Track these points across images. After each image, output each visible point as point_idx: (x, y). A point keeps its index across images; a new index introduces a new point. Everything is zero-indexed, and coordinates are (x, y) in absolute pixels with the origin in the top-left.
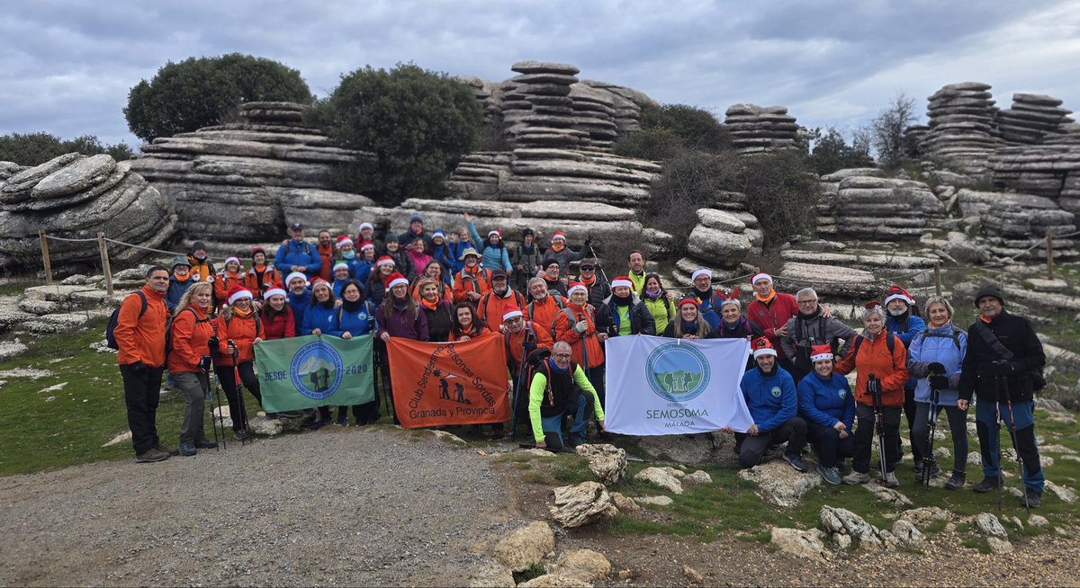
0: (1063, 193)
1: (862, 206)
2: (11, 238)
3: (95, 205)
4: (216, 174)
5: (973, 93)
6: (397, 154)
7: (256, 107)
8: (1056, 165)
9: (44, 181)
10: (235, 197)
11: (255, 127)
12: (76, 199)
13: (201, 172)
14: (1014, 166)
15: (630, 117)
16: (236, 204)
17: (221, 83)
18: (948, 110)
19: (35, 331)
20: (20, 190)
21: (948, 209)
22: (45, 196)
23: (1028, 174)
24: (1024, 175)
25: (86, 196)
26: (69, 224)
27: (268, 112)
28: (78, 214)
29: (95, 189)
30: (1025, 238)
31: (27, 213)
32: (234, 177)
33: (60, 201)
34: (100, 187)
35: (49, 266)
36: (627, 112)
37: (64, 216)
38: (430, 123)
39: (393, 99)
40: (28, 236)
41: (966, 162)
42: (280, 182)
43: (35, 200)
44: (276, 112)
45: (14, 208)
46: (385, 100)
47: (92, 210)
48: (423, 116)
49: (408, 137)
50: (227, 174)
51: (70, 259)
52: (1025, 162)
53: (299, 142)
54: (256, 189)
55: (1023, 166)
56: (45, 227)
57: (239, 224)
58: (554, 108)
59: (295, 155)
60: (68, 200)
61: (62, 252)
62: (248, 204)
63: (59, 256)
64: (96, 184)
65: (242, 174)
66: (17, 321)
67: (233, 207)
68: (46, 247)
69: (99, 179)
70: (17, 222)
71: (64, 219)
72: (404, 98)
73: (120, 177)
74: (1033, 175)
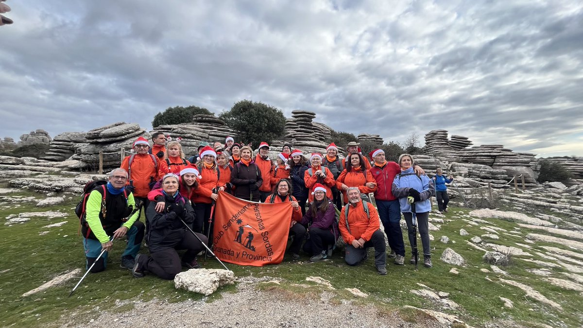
0: (495, 164)
1: (424, 165)
2: (88, 154)
3: (127, 141)
4: (181, 133)
5: (442, 133)
6: (255, 132)
7: (200, 117)
8: (492, 154)
9: (106, 130)
10: (188, 143)
11: (199, 123)
12: (118, 138)
13: (175, 133)
14: (473, 154)
15: (328, 134)
16: (188, 146)
17: (187, 114)
18: (434, 138)
19: (76, 192)
20: (95, 133)
21: (449, 169)
22: (105, 136)
23: (480, 157)
24: (478, 157)
25: (123, 137)
26: (114, 149)
27: (204, 119)
28: (119, 145)
29: (128, 135)
30: (489, 179)
31: (97, 143)
32: (189, 135)
33: (111, 139)
34: (130, 134)
35: (102, 167)
36: (327, 132)
37: (112, 145)
38: (269, 121)
39: (255, 110)
40: (95, 154)
41: (448, 154)
42: (207, 140)
43: (100, 138)
44: (207, 119)
45: (91, 141)
46: (253, 110)
47: (125, 143)
48: (267, 118)
49: (260, 125)
50: (186, 134)
51: (113, 165)
52: (478, 153)
53: (215, 129)
54: (197, 141)
55: (477, 154)
56: (103, 150)
57: (189, 154)
58: (307, 126)
59: (213, 133)
60: (115, 138)
61: (110, 161)
62: (193, 146)
63: (108, 163)
64: (129, 133)
65: (192, 134)
66: (68, 187)
67: (186, 147)
68: (102, 158)
69: (130, 131)
70: (92, 147)
71: (112, 147)
72: (259, 111)
73: (140, 132)
74: (482, 157)
